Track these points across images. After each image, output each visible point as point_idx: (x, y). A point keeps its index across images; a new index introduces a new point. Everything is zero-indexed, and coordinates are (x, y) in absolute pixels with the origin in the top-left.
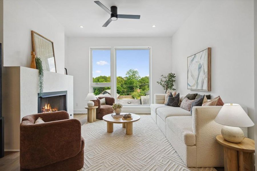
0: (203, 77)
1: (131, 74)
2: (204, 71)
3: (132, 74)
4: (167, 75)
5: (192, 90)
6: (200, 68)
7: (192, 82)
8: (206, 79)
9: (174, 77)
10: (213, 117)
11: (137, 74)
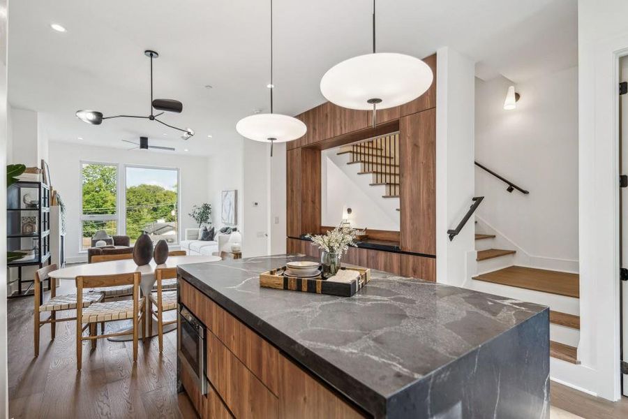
0: (232, 213)
4: (201, 205)
5: (226, 224)
6: (230, 204)
7: (225, 216)
8: (234, 215)
9: (209, 208)
10: (227, 241)
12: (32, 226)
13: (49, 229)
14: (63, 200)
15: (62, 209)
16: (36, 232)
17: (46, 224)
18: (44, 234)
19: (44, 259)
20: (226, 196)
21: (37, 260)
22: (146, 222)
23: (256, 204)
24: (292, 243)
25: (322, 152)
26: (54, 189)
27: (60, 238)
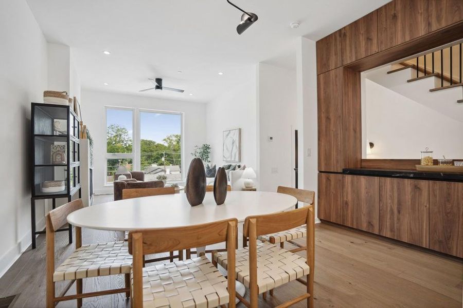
0: (236, 150)
1: (113, 133)
2: (236, 146)
3: (115, 134)
4: (201, 146)
5: (227, 162)
6: (233, 143)
7: (227, 155)
8: (238, 153)
9: (209, 148)
10: (240, 177)
11: (126, 134)
12: (61, 155)
13: (79, 160)
14: (92, 136)
15: (90, 143)
16: (65, 162)
17: (76, 154)
18: (74, 165)
19: (74, 191)
20: (227, 135)
21: (66, 192)
22: (145, 166)
23: (271, 138)
24: (328, 179)
25: (362, 73)
26: (84, 124)
27: (89, 170)
